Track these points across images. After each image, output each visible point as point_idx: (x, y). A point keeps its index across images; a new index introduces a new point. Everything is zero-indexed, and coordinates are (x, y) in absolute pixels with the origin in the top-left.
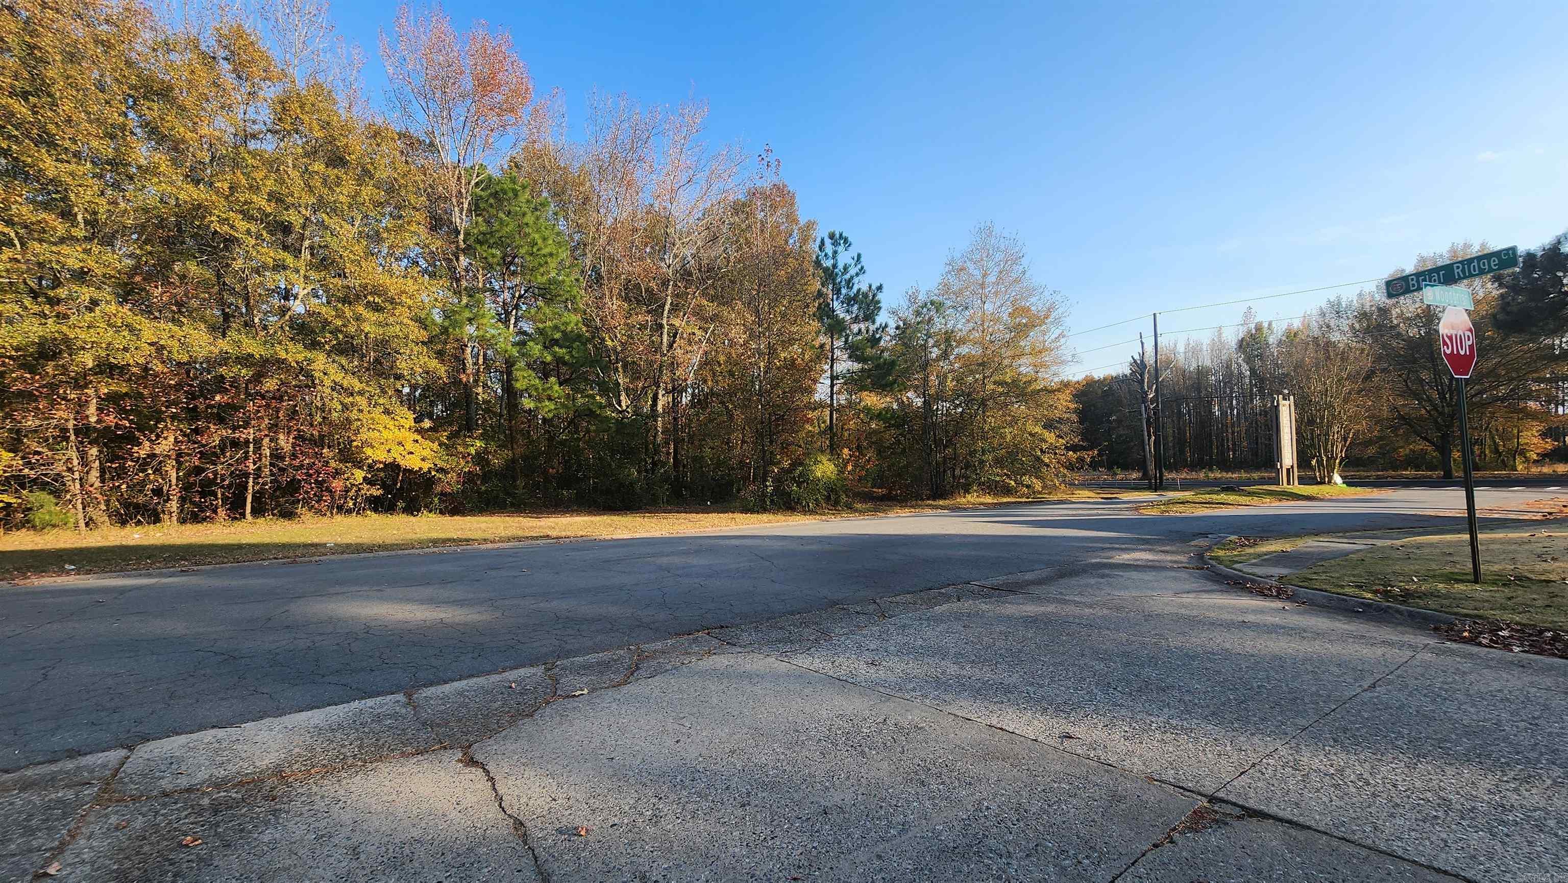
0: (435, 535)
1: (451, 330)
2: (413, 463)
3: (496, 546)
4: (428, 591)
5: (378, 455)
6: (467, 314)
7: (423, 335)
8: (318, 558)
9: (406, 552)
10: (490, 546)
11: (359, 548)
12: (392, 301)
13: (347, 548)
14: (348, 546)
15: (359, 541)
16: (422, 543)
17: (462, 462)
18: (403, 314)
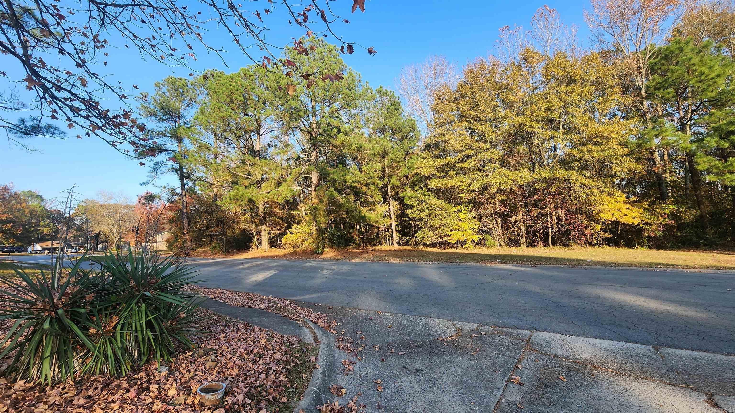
0: (649, 260)
1: (643, 145)
2: (628, 220)
3: (697, 270)
4: (653, 292)
5: (607, 217)
6: (654, 133)
7: (627, 151)
8: (585, 267)
9: (632, 268)
10: (692, 270)
11: (604, 264)
12: (606, 138)
13: (598, 263)
14: (599, 262)
15: (604, 260)
16: (642, 265)
17: (661, 219)
18: (614, 143)
